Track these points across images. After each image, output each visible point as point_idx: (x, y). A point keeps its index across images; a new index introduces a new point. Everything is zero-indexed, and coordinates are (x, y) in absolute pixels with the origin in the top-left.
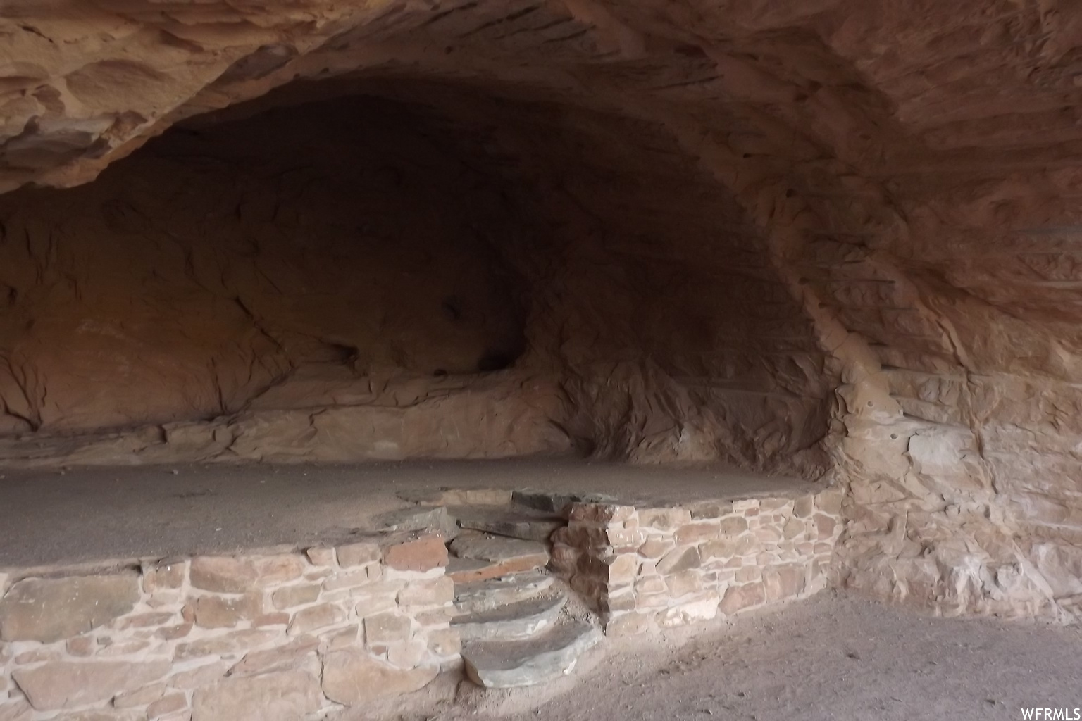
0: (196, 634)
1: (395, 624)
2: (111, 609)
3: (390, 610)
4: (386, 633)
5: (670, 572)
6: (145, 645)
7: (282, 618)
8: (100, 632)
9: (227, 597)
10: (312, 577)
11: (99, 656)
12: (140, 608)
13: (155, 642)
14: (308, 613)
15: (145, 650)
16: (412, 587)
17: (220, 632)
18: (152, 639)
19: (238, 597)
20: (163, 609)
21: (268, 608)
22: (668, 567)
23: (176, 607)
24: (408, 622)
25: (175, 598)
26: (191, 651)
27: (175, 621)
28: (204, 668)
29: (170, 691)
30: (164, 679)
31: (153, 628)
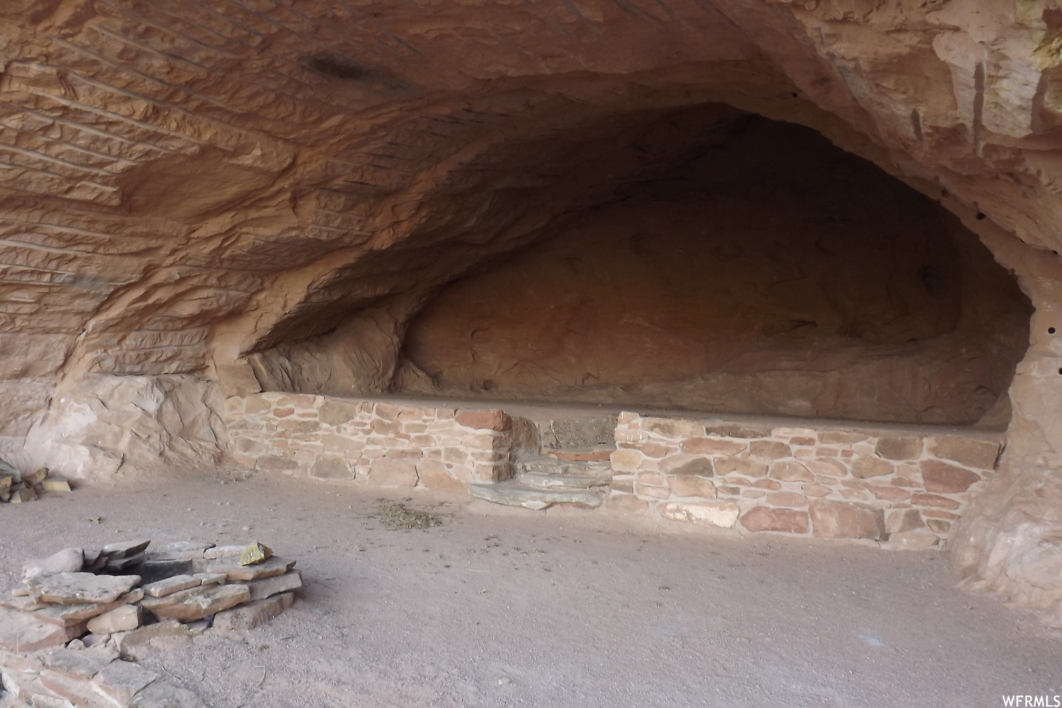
0: (374, 435)
1: (459, 455)
2: (349, 417)
3: (458, 446)
4: (454, 458)
5: (672, 472)
6: (356, 434)
7: (407, 437)
8: (344, 425)
9: (386, 421)
10: (425, 421)
11: (343, 434)
12: (357, 419)
13: (361, 434)
14: (419, 438)
15: (356, 436)
16: (469, 436)
17: (382, 436)
18: (360, 432)
19: (390, 422)
20: (364, 421)
21: (403, 431)
22: (669, 468)
23: (369, 422)
24: (466, 455)
25: (370, 418)
26: (370, 441)
27: (368, 427)
28: (375, 450)
29: (364, 457)
30: (363, 451)
31: (360, 428)
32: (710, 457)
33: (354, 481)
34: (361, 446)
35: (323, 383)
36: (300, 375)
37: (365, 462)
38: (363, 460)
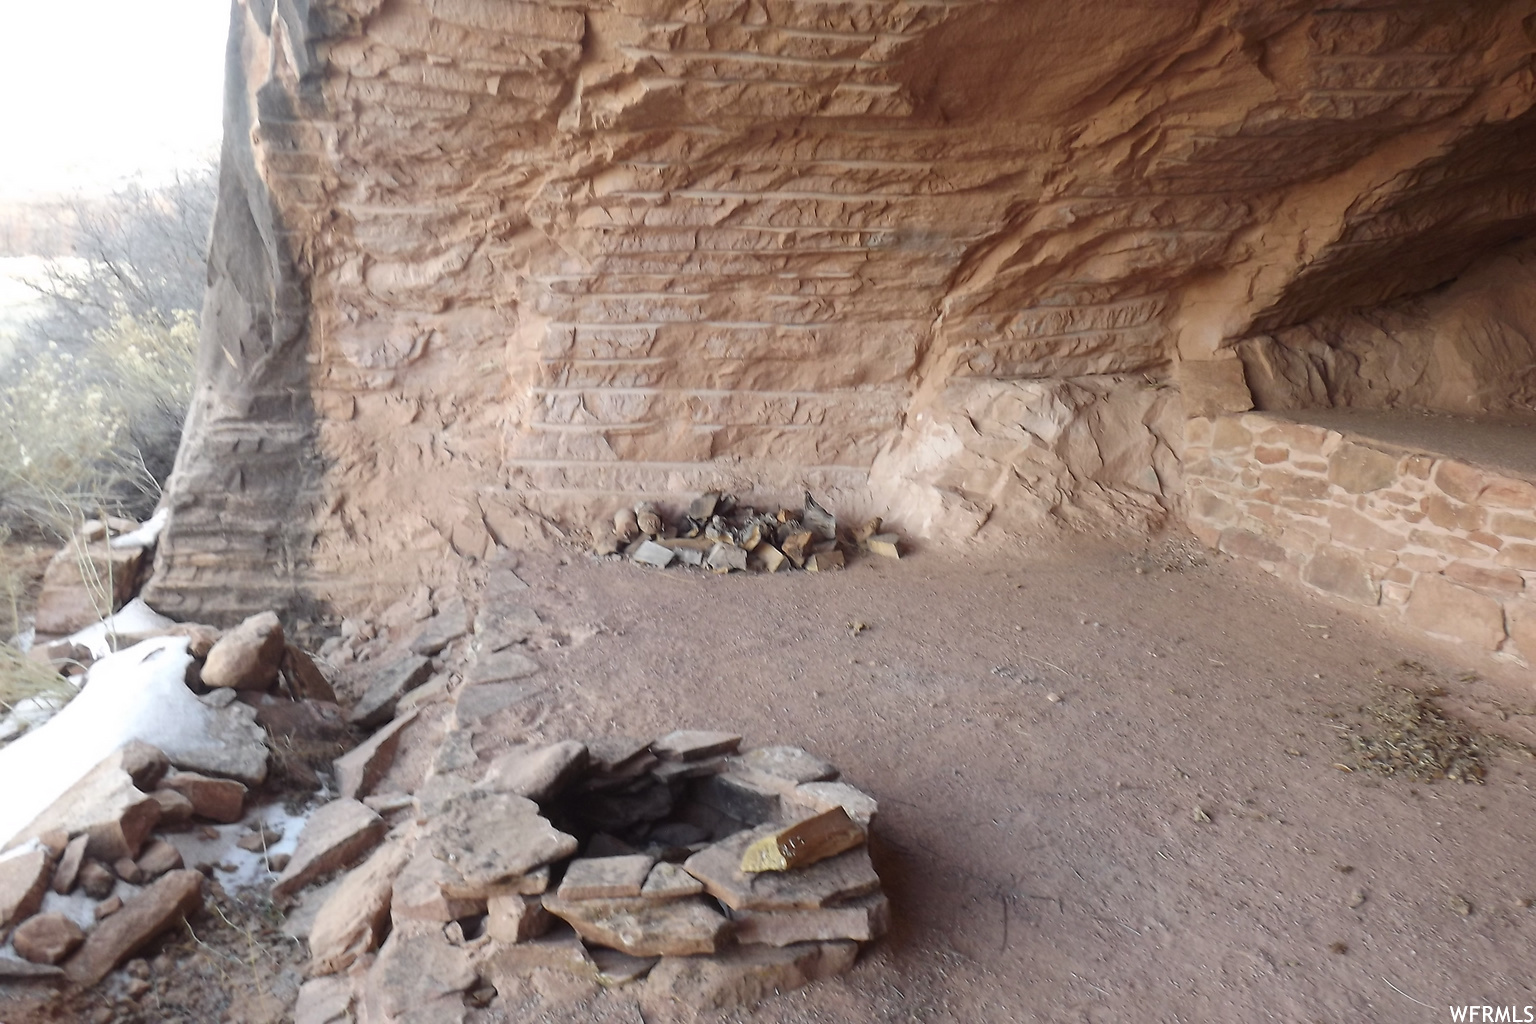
0: (1425, 525)
2: (1381, 482)
6: (1391, 517)
7: (1495, 543)
8: (1371, 496)
9: (1453, 501)
11: (1366, 514)
12: (1397, 488)
13: (1400, 519)
14: (1519, 549)
15: (1391, 522)
17: (1440, 531)
18: (1398, 515)
19: (1461, 504)
20: (1411, 494)
21: (1488, 529)
23: (1418, 496)
25: (1422, 489)
26: (1419, 538)
27: (1415, 508)
28: (1424, 558)
29: (1401, 565)
30: (1400, 553)
31: (1401, 507)
33: (1377, 608)
34: (1397, 543)
35: (1403, 391)
36: (1353, 376)
37: (1403, 577)
38: (1399, 571)
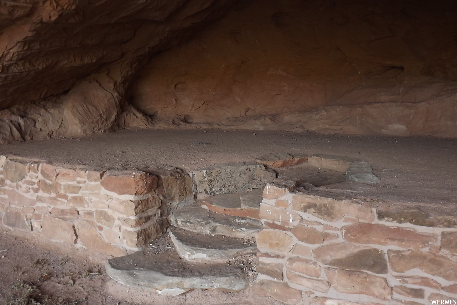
0: (41, 193)
1: (108, 218)
2: (22, 176)
3: (106, 210)
4: (103, 221)
5: (330, 264)
6: (28, 192)
7: (66, 197)
8: (20, 183)
9: (48, 181)
10: (79, 182)
11: (20, 191)
12: (28, 178)
13: (32, 192)
14: (75, 198)
15: (28, 194)
16: (114, 201)
17: (46, 195)
18: (31, 190)
19: (51, 183)
20: (33, 180)
21: (62, 192)
22: (329, 258)
23: (36, 181)
24: (114, 219)
25: (37, 178)
26: (39, 199)
27: (36, 186)
28: (43, 207)
29: (36, 212)
30: (35, 207)
31: (31, 187)
32: (384, 249)
33: (32, 232)
34: (33, 203)
37: (38, 217)
38: (36, 215)
